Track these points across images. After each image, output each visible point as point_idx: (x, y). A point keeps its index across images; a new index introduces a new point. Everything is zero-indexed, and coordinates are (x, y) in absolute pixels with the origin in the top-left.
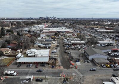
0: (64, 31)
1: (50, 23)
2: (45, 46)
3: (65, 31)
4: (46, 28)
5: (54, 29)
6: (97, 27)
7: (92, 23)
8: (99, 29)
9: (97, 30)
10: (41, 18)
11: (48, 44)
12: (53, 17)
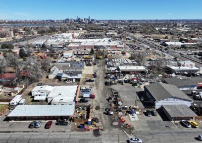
0: (107, 46)
1: (83, 29)
2: (69, 77)
3: (109, 46)
4: (75, 41)
5: (90, 42)
6: (166, 38)
7: (157, 29)
8: (169, 41)
9: (167, 43)
10: (68, 19)
11: (76, 73)
12: (88, 18)
